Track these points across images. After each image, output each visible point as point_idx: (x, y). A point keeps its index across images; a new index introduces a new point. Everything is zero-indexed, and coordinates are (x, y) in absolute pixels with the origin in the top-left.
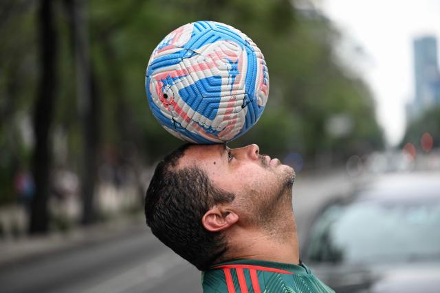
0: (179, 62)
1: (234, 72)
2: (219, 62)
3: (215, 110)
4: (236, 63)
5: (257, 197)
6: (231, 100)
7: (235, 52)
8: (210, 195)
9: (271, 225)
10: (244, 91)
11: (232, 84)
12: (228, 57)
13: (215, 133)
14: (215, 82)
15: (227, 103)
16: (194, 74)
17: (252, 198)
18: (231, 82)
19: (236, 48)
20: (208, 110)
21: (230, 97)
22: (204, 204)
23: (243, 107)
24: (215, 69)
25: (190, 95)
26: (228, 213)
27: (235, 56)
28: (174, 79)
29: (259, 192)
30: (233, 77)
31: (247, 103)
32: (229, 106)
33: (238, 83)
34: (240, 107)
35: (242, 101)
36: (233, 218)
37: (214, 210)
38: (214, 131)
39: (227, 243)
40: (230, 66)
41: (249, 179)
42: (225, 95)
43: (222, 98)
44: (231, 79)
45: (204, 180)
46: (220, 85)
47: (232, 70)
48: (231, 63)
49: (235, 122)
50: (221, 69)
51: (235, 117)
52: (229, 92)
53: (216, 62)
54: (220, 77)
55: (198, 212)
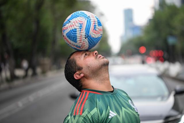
0: (65, 25)
1: (81, 27)
2: (76, 24)
3: (76, 40)
4: (82, 24)
5: (90, 69)
6: (80, 36)
7: (82, 21)
8: (76, 68)
9: (97, 78)
10: (85, 33)
11: (80, 31)
12: (79, 22)
13: (79, 47)
14: (75, 31)
15: (79, 37)
16: (69, 28)
17: (88, 69)
18: (80, 30)
19: (83, 19)
20: (74, 40)
21: (80, 35)
22: (74, 71)
23: (86, 38)
24: (75, 26)
25: (69, 35)
26: (81, 73)
27: (82, 22)
28: (65, 30)
29: (91, 67)
30: (81, 29)
31: (87, 37)
32: (80, 38)
33: (82, 31)
34: (85, 38)
35: (84, 36)
36: (82, 75)
37: (78, 73)
38: (79, 46)
39: (82, 83)
40: (79, 25)
41: (88, 63)
42: (78, 35)
43: (77, 36)
44: (80, 29)
45: (75, 63)
46: (76, 31)
47: (80, 26)
48: (80, 24)
49: (84, 43)
50: (77, 26)
51: (84, 42)
52: (79, 34)
53: (75, 24)
54: (76, 29)
55: (73, 73)
